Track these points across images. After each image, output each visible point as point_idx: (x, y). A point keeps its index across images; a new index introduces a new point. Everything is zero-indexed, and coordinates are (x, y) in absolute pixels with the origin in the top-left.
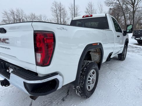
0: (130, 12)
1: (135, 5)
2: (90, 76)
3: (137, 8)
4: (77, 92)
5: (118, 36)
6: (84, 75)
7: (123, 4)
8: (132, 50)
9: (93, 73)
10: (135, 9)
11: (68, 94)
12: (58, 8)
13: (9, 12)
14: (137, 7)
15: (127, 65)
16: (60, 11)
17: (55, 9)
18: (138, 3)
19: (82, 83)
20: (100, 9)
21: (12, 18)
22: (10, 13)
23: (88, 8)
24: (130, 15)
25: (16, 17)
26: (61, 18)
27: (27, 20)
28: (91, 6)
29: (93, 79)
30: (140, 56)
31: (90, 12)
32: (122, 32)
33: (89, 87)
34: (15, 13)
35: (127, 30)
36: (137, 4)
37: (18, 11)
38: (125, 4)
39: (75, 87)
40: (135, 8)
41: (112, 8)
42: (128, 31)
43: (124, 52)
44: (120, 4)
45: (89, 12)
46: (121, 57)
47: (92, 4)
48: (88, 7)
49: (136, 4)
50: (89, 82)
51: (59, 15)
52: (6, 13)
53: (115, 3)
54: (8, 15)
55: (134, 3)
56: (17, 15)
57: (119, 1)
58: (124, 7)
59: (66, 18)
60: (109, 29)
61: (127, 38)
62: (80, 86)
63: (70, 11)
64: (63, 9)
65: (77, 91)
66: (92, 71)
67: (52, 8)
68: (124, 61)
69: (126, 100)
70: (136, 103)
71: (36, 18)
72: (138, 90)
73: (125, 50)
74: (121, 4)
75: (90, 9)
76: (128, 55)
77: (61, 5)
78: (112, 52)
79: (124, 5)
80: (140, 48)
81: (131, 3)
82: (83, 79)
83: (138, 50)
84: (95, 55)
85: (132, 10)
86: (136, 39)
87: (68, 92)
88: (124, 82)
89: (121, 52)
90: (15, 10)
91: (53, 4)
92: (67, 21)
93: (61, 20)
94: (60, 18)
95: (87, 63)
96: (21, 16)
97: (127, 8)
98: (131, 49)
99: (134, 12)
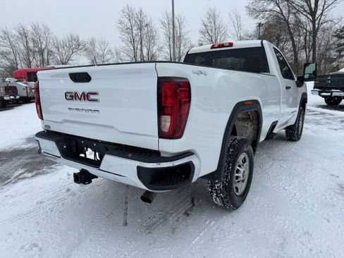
0: (305, 31)
1: (317, 16)
2: (240, 166)
3: (322, 24)
4: (217, 196)
5: (288, 88)
6: (230, 162)
7: (289, 13)
8: (314, 120)
9: (244, 161)
10: (317, 26)
11: (194, 205)
12: (136, 22)
13: (15, 33)
14: (321, 22)
15: (307, 150)
16: (141, 30)
17: (129, 25)
18: (323, 10)
19: (227, 176)
20: (236, 25)
21: (22, 48)
22: (17, 34)
23: (207, 23)
24: (305, 39)
25: (31, 45)
26: (142, 46)
27: (59, 51)
28: (213, 17)
29: (244, 172)
30: (332, 131)
31: (212, 31)
32: (293, 79)
33: (237, 188)
34: (30, 36)
35: (304, 74)
36: (322, 14)
37: (36, 29)
38: (294, 14)
39: (212, 187)
40: (317, 22)
41: (263, 21)
42: (306, 76)
43: (299, 123)
44: (282, 14)
45: (209, 32)
46: (293, 133)
47: (217, 13)
48: (206, 19)
49: (319, 12)
50: (237, 178)
51: (137, 39)
52: (7, 35)
53: (271, 10)
54: (12, 39)
55: (315, 12)
56: (34, 41)
57: (279, 7)
58: (292, 19)
59: (155, 47)
60: (269, 72)
61: (304, 91)
62: (223, 183)
63: (164, 31)
64: (147, 25)
65: (215, 194)
66: (242, 156)
67: (121, 23)
68: (298, 142)
69: (310, 210)
70: (328, 215)
71: (80, 47)
72: (332, 194)
73: (301, 119)
74: (285, 12)
75: (213, 24)
76: (308, 129)
77: (142, 16)
78: (277, 121)
79: (291, 16)
80: (332, 115)
81: (309, 11)
82: (229, 169)
83: (329, 119)
84: (245, 126)
85: (310, 27)
86: (321, 96)
87: (193, 202)
88: (303, 181)
89: (292, 122)
90: (29, 29)
91: (123, 12)
92: (157, 53)
93: (141, 50)
94: (139, 47)
95: (234, 140)
96: (45, 43)
97: (298, 23)
98: (313, 117)
99: (315, 32)
